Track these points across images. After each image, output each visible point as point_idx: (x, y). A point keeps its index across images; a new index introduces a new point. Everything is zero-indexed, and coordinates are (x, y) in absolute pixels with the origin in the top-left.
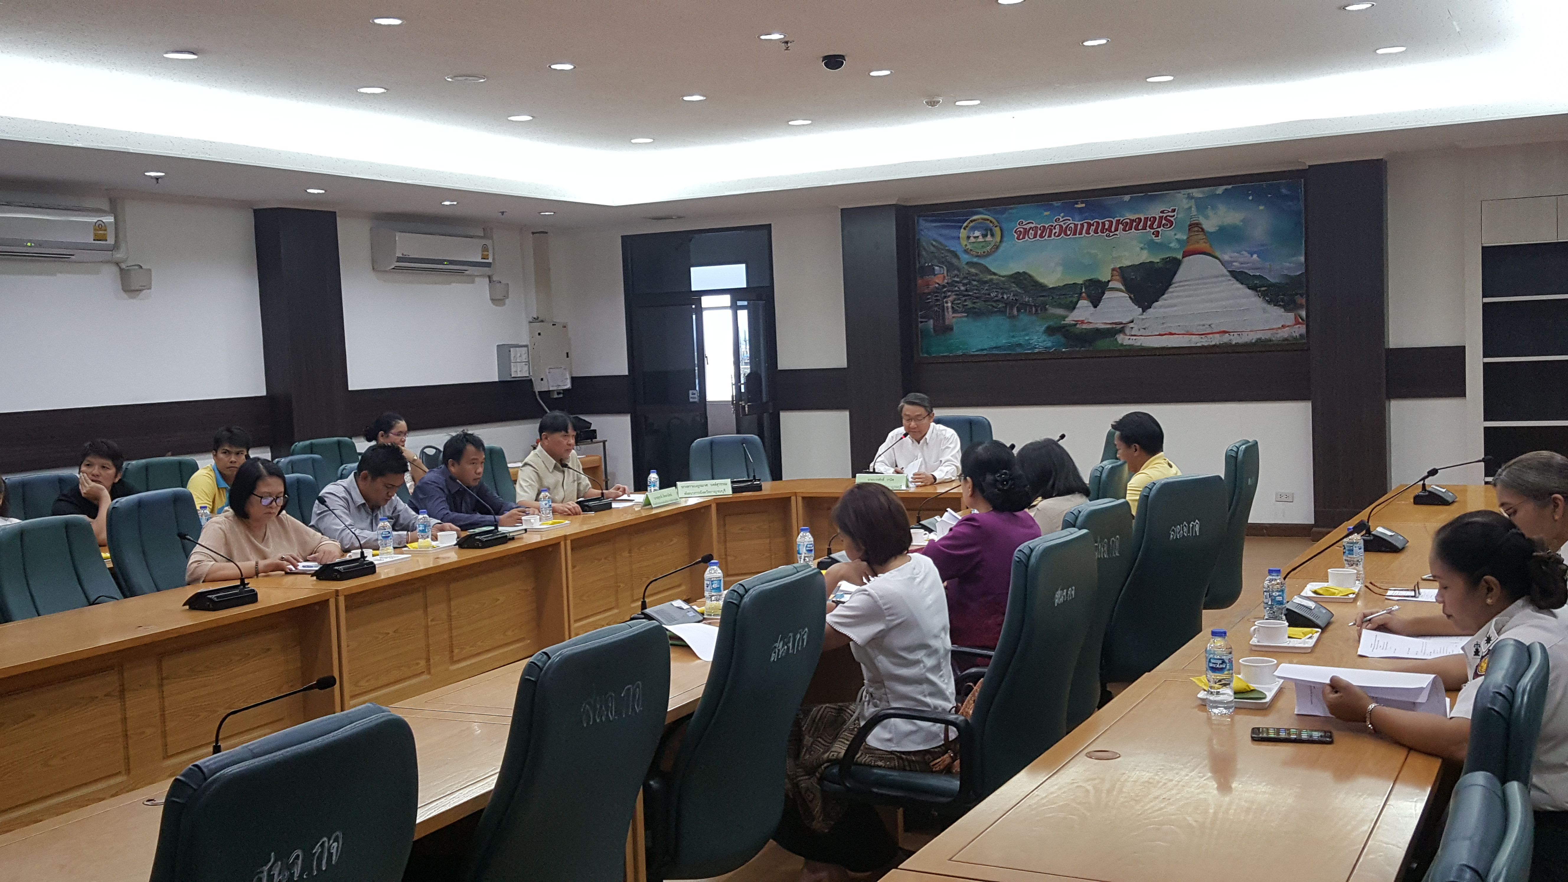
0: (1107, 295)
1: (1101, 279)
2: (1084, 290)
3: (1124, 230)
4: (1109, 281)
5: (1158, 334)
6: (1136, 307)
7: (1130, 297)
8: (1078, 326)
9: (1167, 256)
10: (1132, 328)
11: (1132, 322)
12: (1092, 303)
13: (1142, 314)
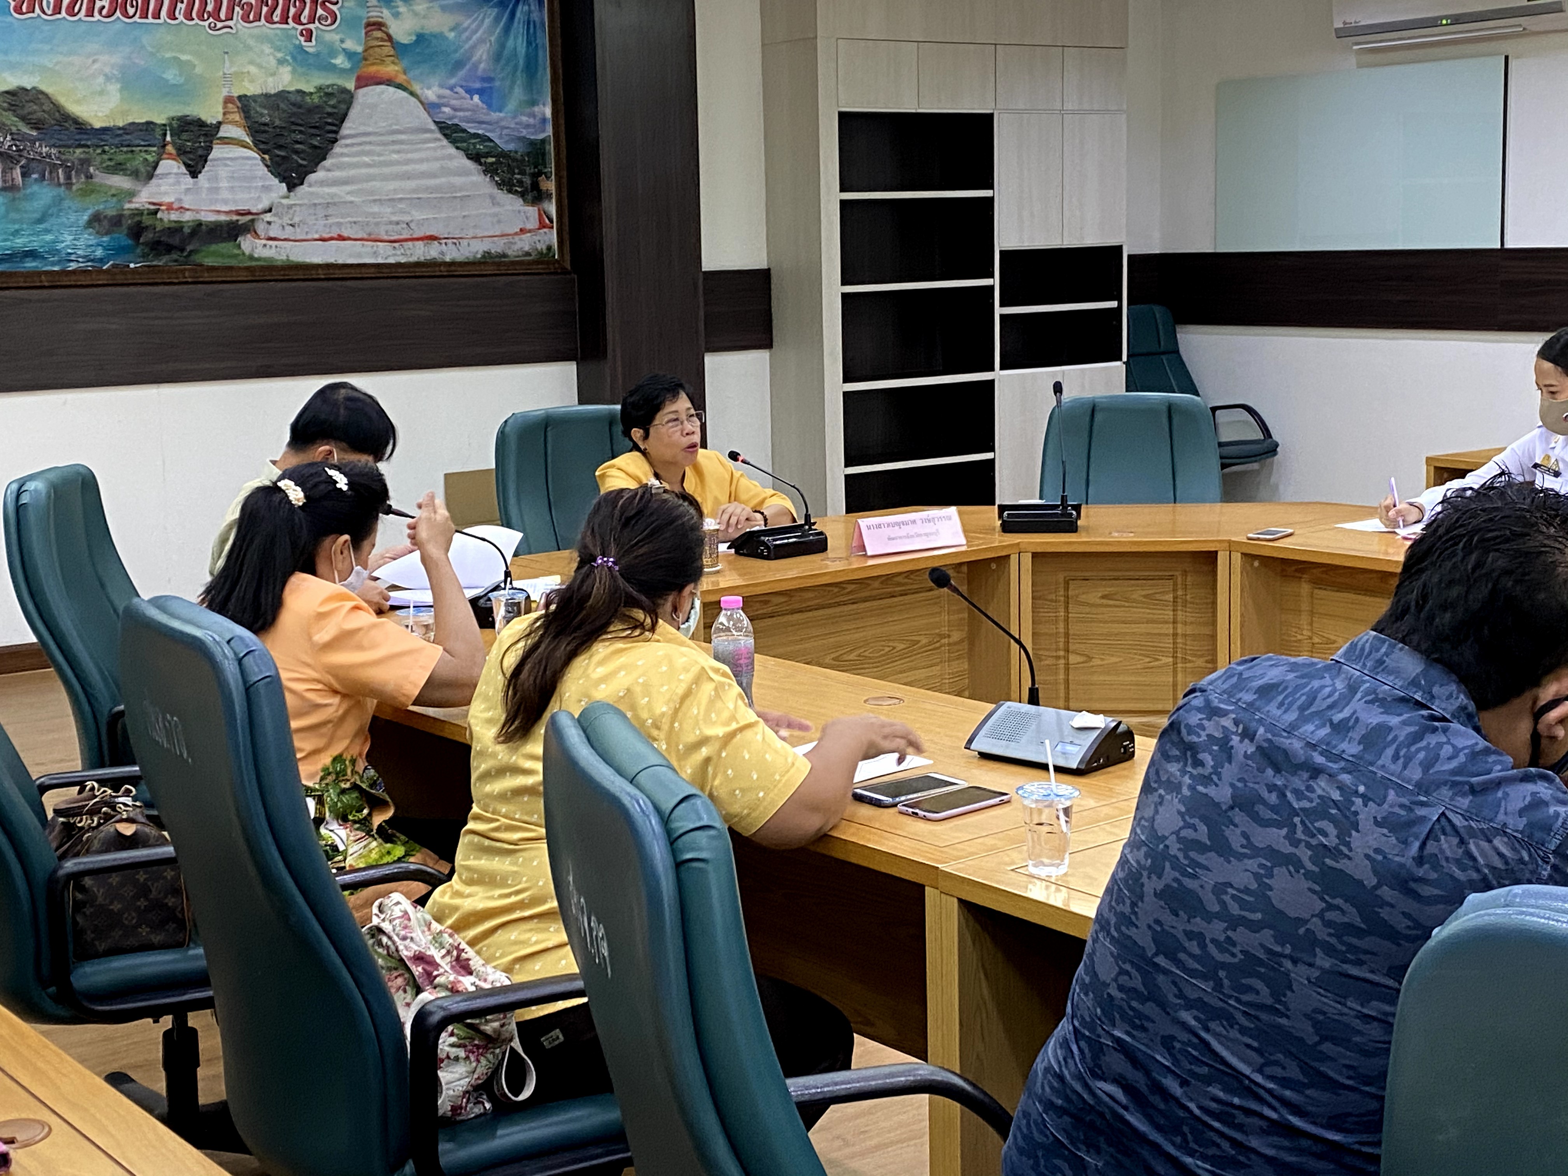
0: (218, 152)
1: (204, 118)
2: (168, 138)
3: (246, 18)
4: (220, 123)
5: (317, 236)
6: (276, 181)
7: (263, 159)
8: (159, 215)
9: (329, 82)
10: (269, 223)
11: (270, 210)
12: (187, 166)
13: (288, 197)
